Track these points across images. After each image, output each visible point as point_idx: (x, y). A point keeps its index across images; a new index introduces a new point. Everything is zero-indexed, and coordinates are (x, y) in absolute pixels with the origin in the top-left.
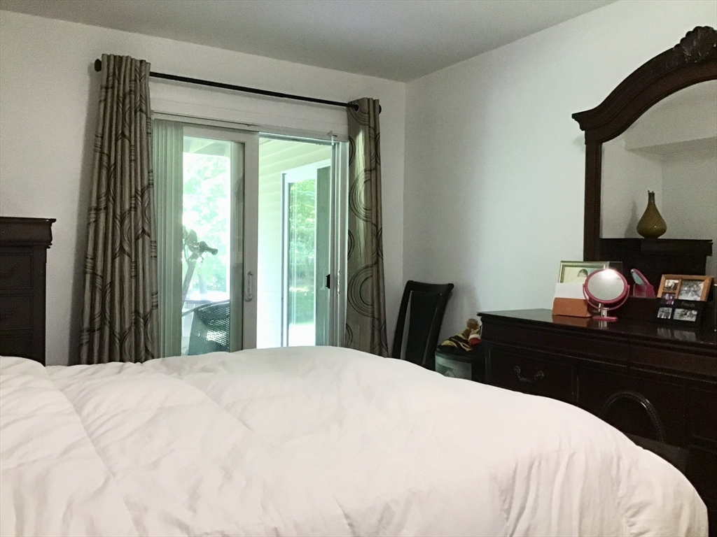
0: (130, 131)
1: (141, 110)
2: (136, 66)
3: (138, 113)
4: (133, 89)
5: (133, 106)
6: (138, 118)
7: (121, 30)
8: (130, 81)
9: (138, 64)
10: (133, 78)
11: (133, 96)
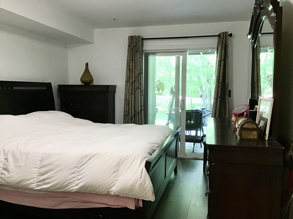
0: (135, 58)
1: (138, 51)
2: (137, 38)
3: (137, 52)
4: (136, 45)
5: (136, 50)
6: (137, 53)
7: (139, 26)
8: (135, 43)
9: (137, 37)
10: (136, 42)
11: (136, 47)
